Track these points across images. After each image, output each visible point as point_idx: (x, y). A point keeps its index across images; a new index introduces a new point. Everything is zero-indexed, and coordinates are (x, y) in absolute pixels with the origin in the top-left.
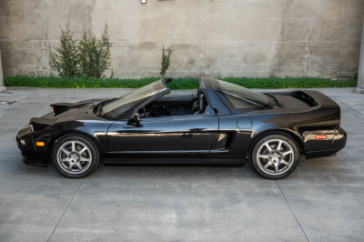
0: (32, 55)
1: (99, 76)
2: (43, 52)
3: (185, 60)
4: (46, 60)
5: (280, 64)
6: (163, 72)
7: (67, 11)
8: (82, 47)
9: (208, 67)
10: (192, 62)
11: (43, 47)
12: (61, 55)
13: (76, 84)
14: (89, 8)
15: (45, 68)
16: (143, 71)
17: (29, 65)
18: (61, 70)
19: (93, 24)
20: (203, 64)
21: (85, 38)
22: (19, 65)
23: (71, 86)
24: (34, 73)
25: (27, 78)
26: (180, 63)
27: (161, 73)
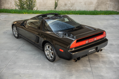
0: (8, 1)
1: (32, 9)
3: (63, 4)
4: (13, 3)
5: (98, 5)
6: (55, 8)
9: (71, 6)
10: (66, 5)
12: (19, 1)
13: (24, 12)
15: (13, 6)
16: (48, 8)
17: (8, 5)
18: (19, 7)
20: (70, 5)
22: (4, 5)
23: (22, 13)
24: (9, 8)
25: (7, 10)
26: (61, 5)
27: (55, 9)
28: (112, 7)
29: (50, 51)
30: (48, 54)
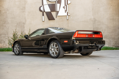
0: (2, 40)
2: (6, 39)
4: (7, 42)
7: (16, 25)
8: (21, 37)
11: (6, 37)
12: (12, 40)
14: (24, 23)
15: (6, 45)
17: (1, 44)
19: (25, 29)
21: (22, 34)
24: (2, 47)
28: (107, 44)
29: (55, 47)
30: (53, 51)
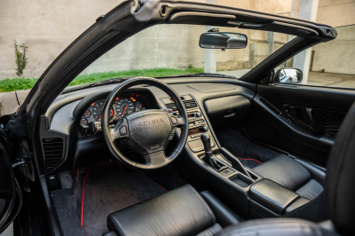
3: (45, 57)
5: (137, 58)
26: (40, 60)
27: (18, 74)
28: (164, 61)
